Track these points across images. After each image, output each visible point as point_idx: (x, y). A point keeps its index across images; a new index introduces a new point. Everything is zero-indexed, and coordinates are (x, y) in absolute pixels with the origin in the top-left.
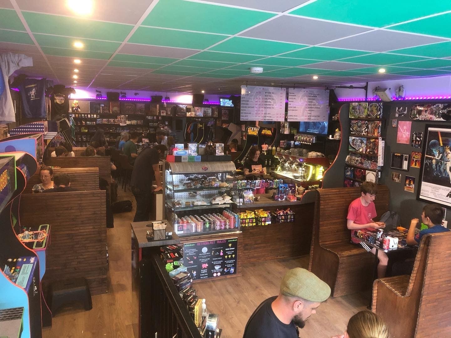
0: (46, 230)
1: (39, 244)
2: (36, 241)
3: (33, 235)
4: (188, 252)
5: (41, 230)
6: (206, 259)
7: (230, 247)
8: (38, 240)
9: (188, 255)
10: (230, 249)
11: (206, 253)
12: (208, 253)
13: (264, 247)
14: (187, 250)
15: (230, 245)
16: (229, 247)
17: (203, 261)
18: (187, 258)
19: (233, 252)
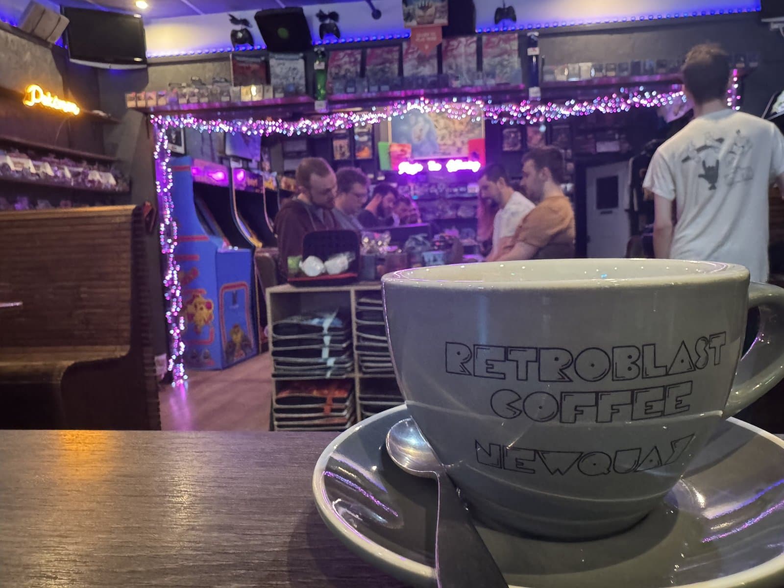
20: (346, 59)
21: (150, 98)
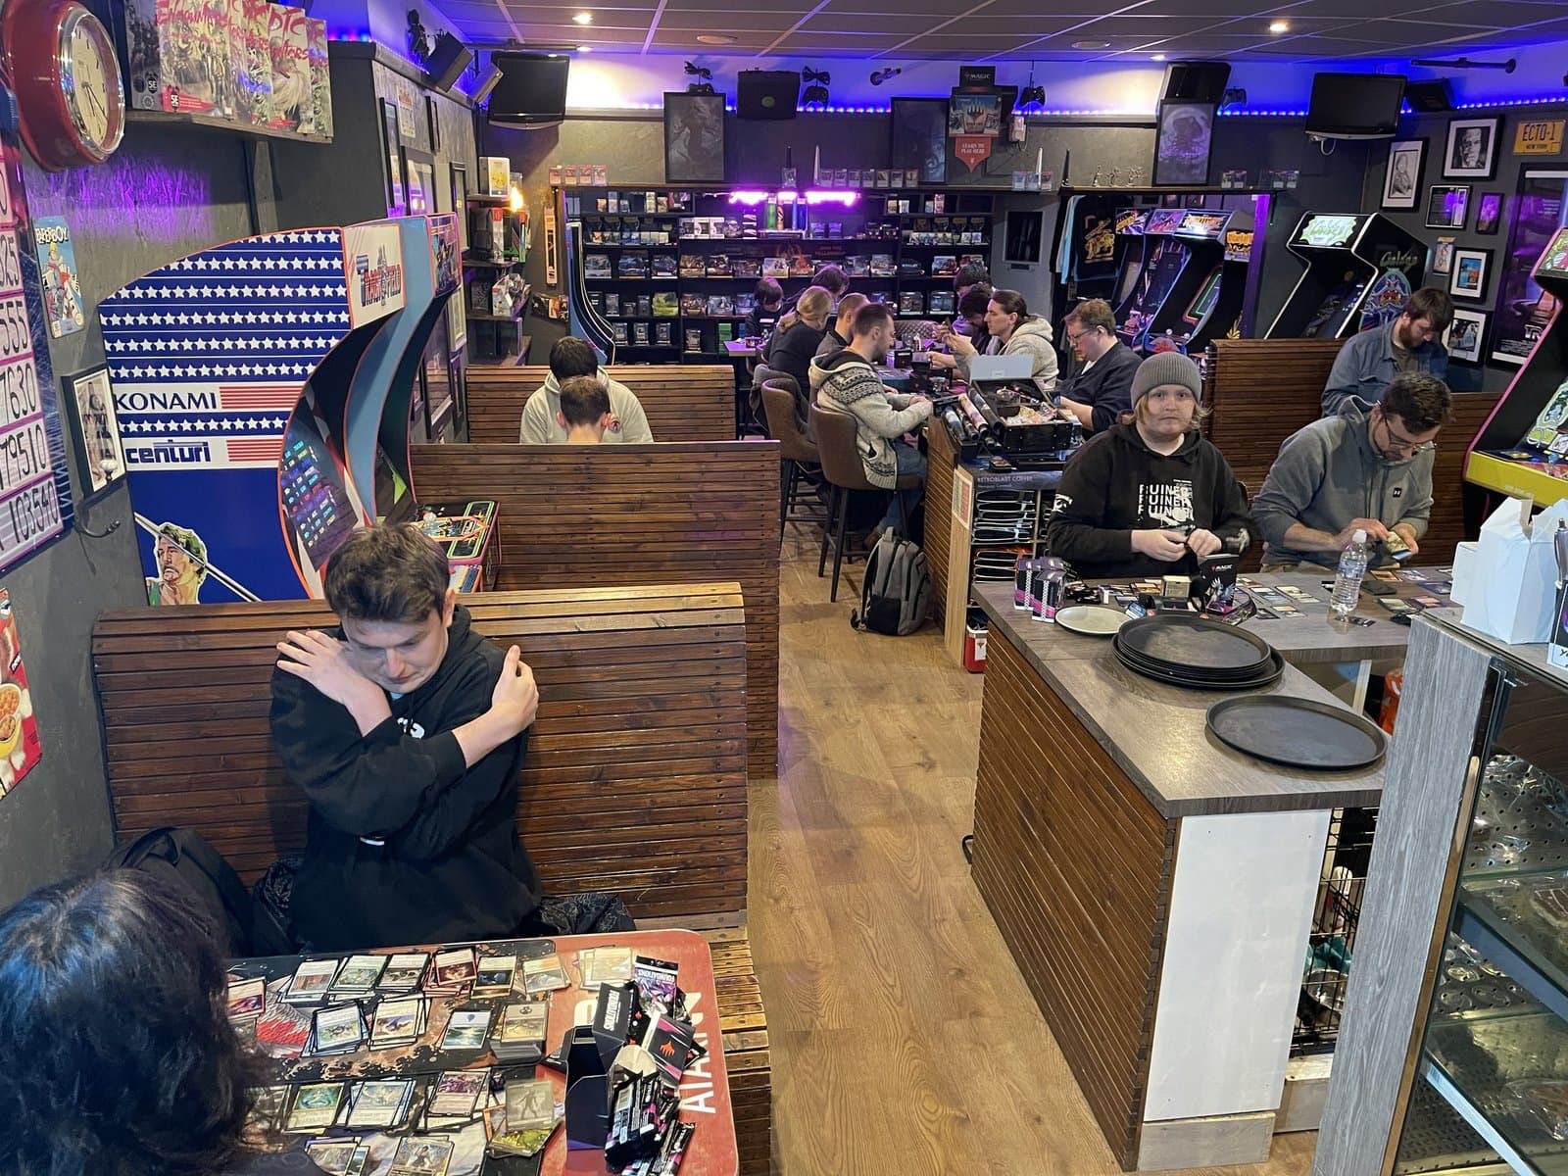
0: (484, 513)
1: (463, 549)
2: (455, 540)
3: (448, 524)
5: (470, 514)
8: (460, 539)
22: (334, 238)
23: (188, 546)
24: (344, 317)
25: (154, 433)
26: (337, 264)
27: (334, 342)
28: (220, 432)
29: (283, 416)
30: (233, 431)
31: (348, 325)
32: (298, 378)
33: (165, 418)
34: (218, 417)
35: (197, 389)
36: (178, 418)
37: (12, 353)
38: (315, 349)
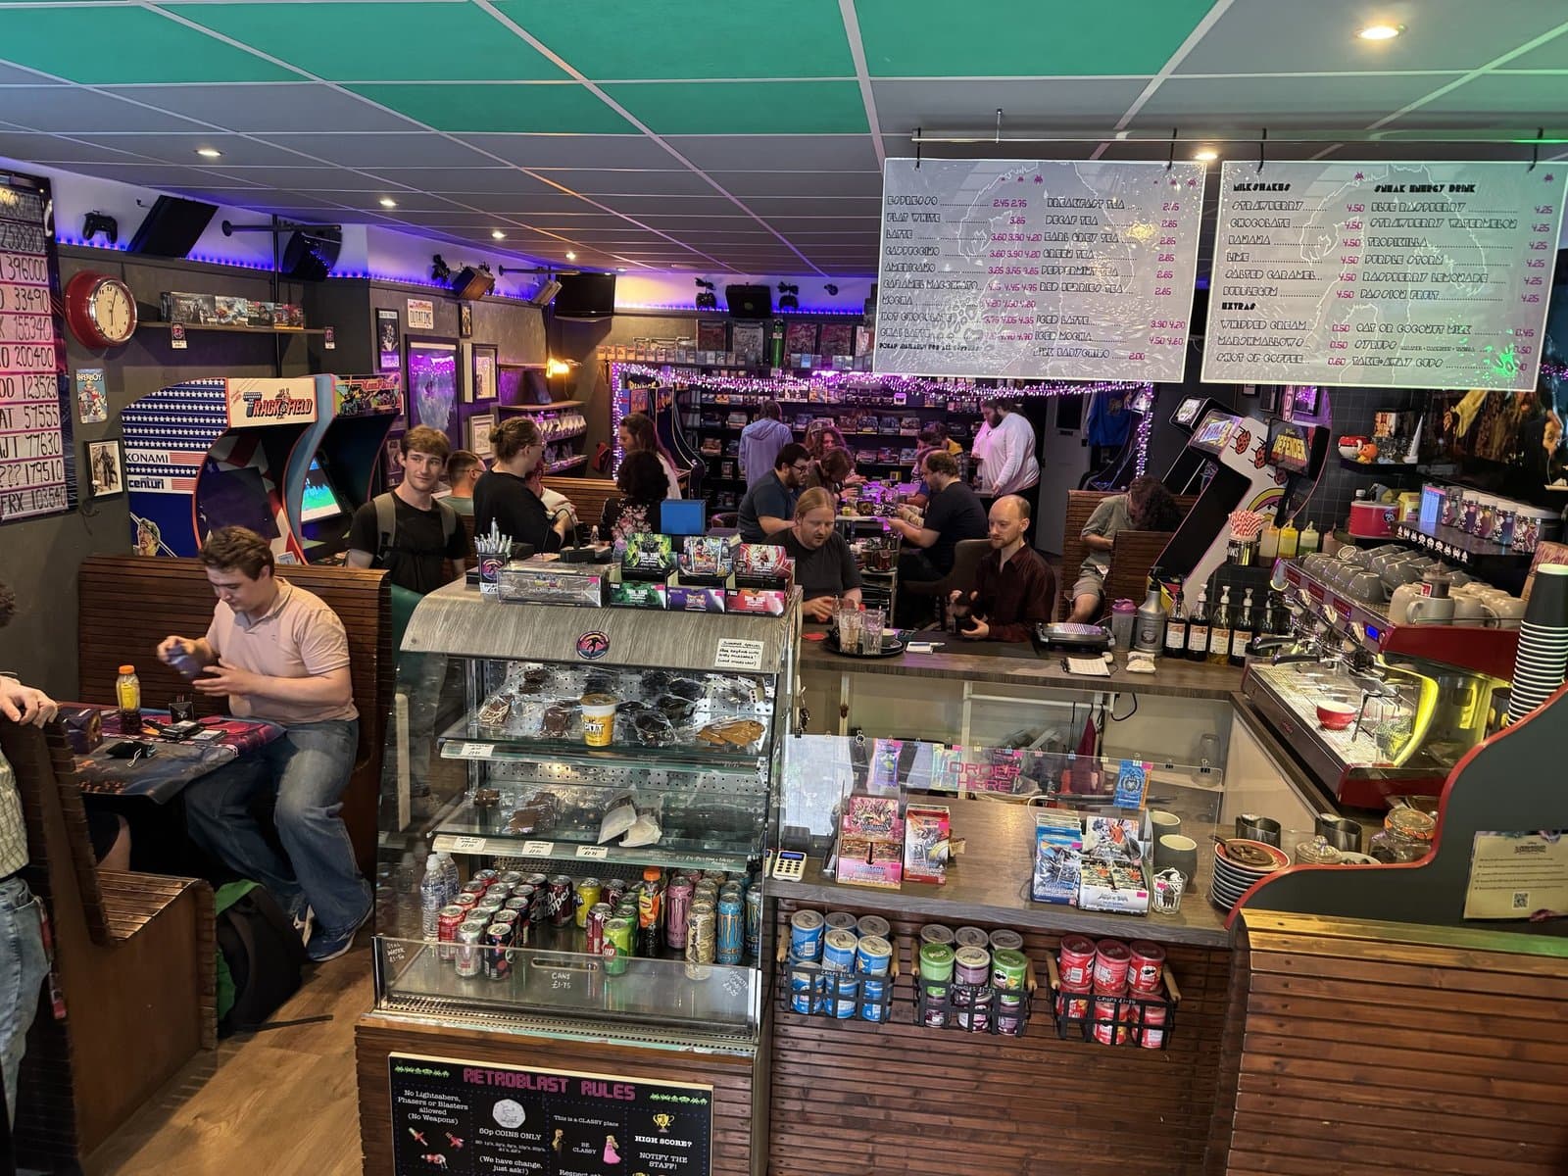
4: (416, 1102)
6: (519, 1163)
7: (664, 1130)
9: (415, 1116)
10: (662, 1141)
11: (518, 1130)
12: (528, 1136)
13: (975, 1135)
14: (407, 1093)
15: (663, 1120)
16: (654, 1130)
17: (504, 1169)
18: (412, 1131)
19: (685, 1160)
20: (803, 332)
21: (620, 353)
22: (222, 383)
23: (152, 531)
24: (225, 421)
25: (141, 473)
26: (223, 395)
27: (220, 433)
28: (169, 475)
29: (196, 468)
30: (174, 475)
31: (226, 425)
32: (204, 450)
33: (146, 466)
34: (168, 467)
35: (161, 453)
36: (152, 466)
37: (46, 427)
38: (211, 436)
